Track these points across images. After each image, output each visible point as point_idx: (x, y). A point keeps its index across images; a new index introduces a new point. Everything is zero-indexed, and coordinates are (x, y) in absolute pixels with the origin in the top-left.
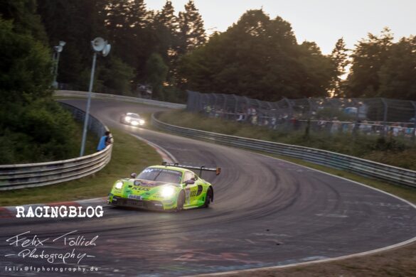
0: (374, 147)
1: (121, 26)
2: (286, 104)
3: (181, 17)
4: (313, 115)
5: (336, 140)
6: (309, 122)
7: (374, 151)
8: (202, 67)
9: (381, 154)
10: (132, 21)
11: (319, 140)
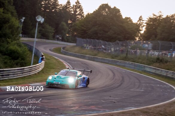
0: (155, 61)
1: (48, 10)
2: (118, 43)
3: (74, 7)
4: (129, 48)
5: (139, 58)
6: (127, 51)
7: (155, 63)
8: (83, 28)
9: (158, 64)
10: (53, 8)
11: (132, 59)
